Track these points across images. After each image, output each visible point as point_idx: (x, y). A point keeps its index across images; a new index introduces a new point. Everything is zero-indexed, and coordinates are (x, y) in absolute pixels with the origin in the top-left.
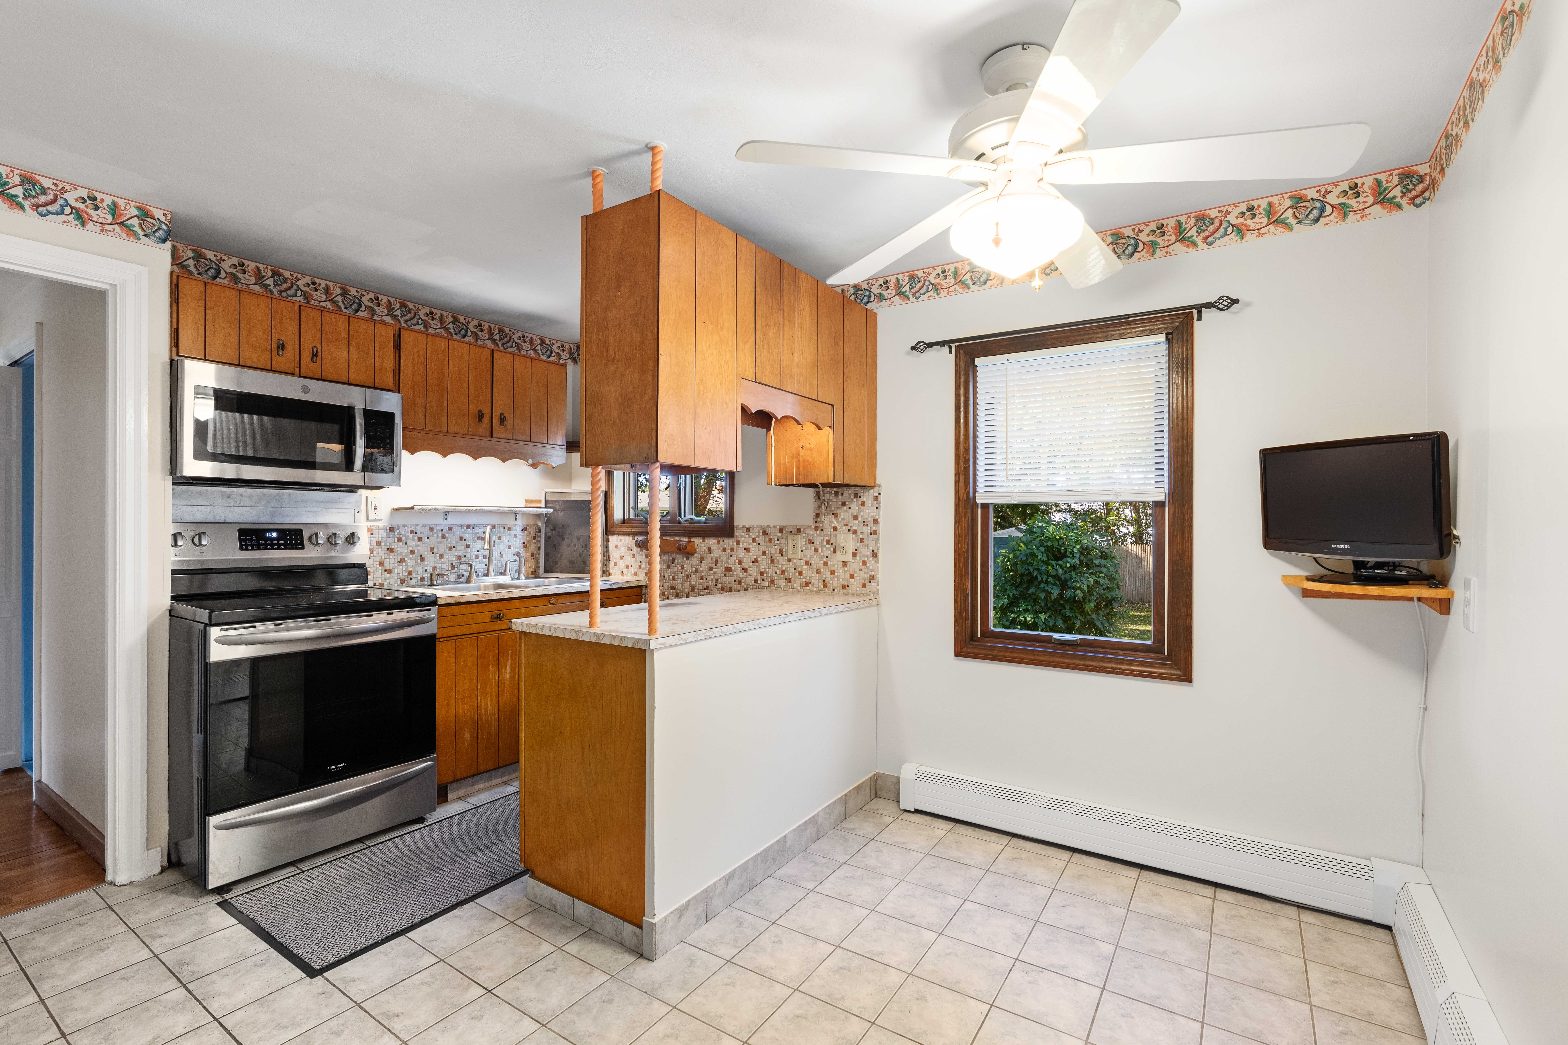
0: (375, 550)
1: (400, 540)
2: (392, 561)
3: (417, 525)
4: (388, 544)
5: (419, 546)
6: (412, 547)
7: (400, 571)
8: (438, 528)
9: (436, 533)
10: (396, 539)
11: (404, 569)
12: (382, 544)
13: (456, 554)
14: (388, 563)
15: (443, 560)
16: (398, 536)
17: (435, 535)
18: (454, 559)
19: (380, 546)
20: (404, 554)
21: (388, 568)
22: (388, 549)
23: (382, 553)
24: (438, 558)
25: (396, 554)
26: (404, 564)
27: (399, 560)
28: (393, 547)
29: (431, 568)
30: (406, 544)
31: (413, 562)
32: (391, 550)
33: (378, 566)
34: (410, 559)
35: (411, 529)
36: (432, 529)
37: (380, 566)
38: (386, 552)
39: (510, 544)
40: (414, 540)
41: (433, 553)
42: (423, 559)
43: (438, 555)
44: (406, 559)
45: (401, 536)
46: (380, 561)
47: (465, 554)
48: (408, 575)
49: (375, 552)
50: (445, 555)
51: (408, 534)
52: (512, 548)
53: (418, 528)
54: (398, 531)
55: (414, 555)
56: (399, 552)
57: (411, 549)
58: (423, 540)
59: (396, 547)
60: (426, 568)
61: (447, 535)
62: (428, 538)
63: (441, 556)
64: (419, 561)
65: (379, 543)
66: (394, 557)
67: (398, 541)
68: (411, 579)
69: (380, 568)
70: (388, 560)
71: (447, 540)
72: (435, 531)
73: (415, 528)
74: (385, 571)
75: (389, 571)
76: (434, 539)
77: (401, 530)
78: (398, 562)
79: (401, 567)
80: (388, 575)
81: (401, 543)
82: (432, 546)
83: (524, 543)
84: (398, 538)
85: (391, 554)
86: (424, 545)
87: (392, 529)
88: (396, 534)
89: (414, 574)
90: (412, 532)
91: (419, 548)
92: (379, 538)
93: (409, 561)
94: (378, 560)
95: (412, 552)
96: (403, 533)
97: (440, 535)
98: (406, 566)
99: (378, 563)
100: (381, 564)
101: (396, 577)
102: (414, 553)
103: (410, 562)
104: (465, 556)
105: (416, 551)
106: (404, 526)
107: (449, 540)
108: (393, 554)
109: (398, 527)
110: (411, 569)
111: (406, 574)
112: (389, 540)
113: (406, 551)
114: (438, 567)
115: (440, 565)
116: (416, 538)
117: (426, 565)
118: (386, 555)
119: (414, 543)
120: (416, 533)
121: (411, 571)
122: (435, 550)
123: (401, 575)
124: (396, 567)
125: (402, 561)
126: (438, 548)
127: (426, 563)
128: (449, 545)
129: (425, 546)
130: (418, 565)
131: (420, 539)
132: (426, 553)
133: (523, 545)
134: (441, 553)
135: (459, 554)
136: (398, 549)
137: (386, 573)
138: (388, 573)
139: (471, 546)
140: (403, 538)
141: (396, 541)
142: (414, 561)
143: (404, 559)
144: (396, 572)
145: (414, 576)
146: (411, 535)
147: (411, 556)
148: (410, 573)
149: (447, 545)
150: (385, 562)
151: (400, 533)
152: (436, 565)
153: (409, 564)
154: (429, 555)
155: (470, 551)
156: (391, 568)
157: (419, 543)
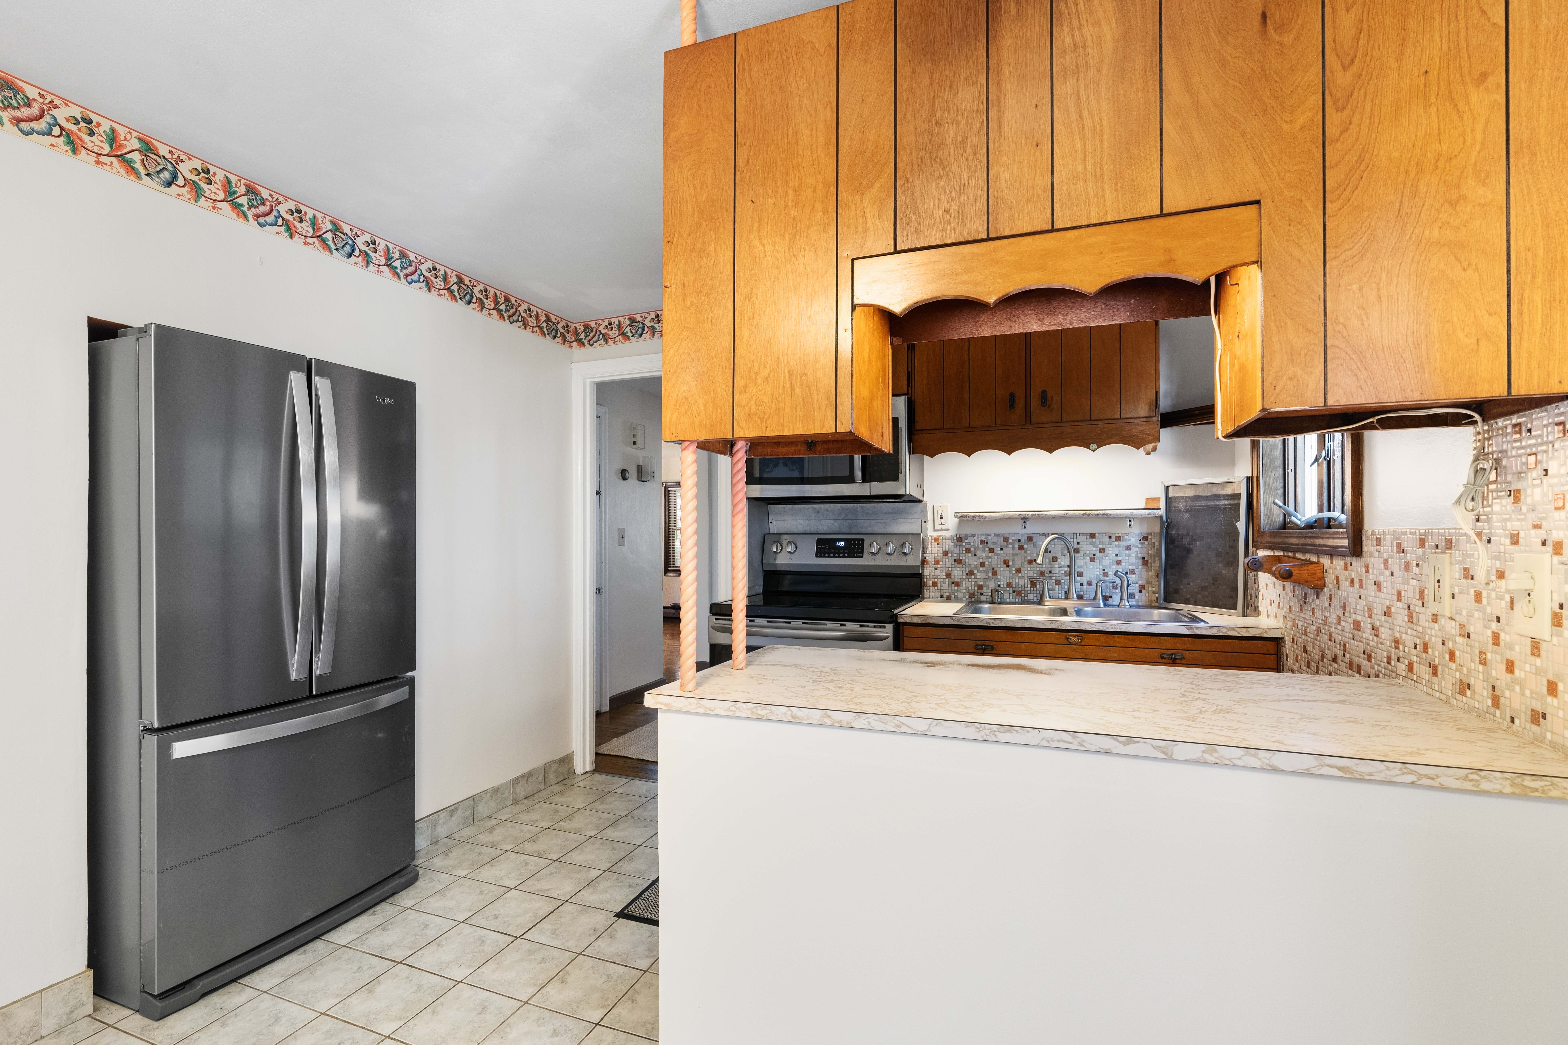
0: (941, 560)
1: (968, 551)
2: (960, 573)
3: (989, 535)
4: (955, 555)
5: (990, 557)
6: (982, 558)
7: (969, 584)
8: (1013, 538)
9: (1011, 544)
10: (964, 549)
11: (973, 583)
12: (949, 555)
13: (1038, 569)
14: (956, 574)
15: (1020, 575)
16: (967, 547)
17: (1011, 546)
18: (1035, 575)
19: (947, 557)
20: (973, 566)
21: (956, 580)
22: (955, 560)
23: (948, 565)
24: (1014, 572)
25: (964, 566)
26: (973, 577)
27: (967, 572)
28: (961, 558)
29: (1005, 583)
30: (975, 555)
31: (983, 576)
32: (958, 561)
33: (945, 577)
34: (980, 572)
35: (981, 539)
36: (1006, 539)
37: (947, 578)
38: (953, 563)
39: (1120, 558)
40: (984, 551)
41: (1008, 566)
42: (995, 573)
43: (1014, 569)
44: (975, 572)
45: (970, 547)
46: (947, 572)
47: (1050, 569)
48: (978, 589)
49: (941, 563)
50: (1022, 569)
51: (977, 544)
52: (1123, 564)
53: (990, 538)
54: (966, 541)
55: (985, 569)
56: (967, 564)
57: (981, 560)
58: (995, 551)
59: (964, 558)
60: (999, 583)
61: (1025, 546)
62: (1002, 549)
63: (1018, 571)
64: (990, 574)
65: (945, 554)
66: (962, 569)
67: (966, 552)
68: (982, 594)
69: (947, 580)
70: (956, 572)
71: (1026, 552)
72: (1010, 541)
73: (986, 538)
74: (953, 583)
75: (957, 584)
76: (1009, 550)
77: (970, 540)
78: (967, 574)
79: (970, 580)
80: (956, 588)
81: (970, 555)
82: (1007, 558)
83: (1144, 558)
84: (966, 549)
85: (959, 566)
86: (996, 557)
87: (959, 539)
88: (964, 544)
89: (984, 588)
90: (982, 542)
91: (990, 560)
92: (946, 548)
93: (978, 574)
94: (944, 571)
95: (983, 564)
96: (972, 544)
97: (1017, 546)
98: (976, 580)
99: (944, 574)
100: (948, 575)
101: (965, 591)
102: (984, 566)
103: (980, 575)
104: (1050, 572)
105: (987, 563)
106: (974, 535)
107: (1029, 552)
108: (961, 566)
109: (967, 536)
110: (982, 583)
111: (976, 588)
112: (957, 551)
113: (975, 563)
114: (1014, 583)
115: (1017, 581)
116: (987, 549)
117: (1000, 580)
118: (953, 566)
119: (984, 555)
120: (987, 543)
121: (982, 585)
122: (1010, 564)
123: (970, 588)
124: (965, 580)
125: (970, 573)
126: (1013, 561)
127: (999, 577)
128: (1029, 558)
129: (998, 558)
130: (989, 579)
131: (991, 550)
132: (999, 566)
133: (1140, 562)
134: (1017, 567)
135: (1041, 569)
136: (967, 560)
137: (953, 585)
138: (955, 586)
139: (1059, 560)
140: (972, 549)
141: (964, 552)
142: (985, 574)
143: (973, 571)
144: (964, 586)
145: (985, 591)
146: (981, 546)
147: (981, 569)
148: (980, 587)
149: (1026, 557)
150: (952, 574)
151: (969, 543)
152: (1011, 581)
153: (978, 577)
154: (1002, 569)
155: (1057, 566)
156: (959, 580)
157: (990, 554)
